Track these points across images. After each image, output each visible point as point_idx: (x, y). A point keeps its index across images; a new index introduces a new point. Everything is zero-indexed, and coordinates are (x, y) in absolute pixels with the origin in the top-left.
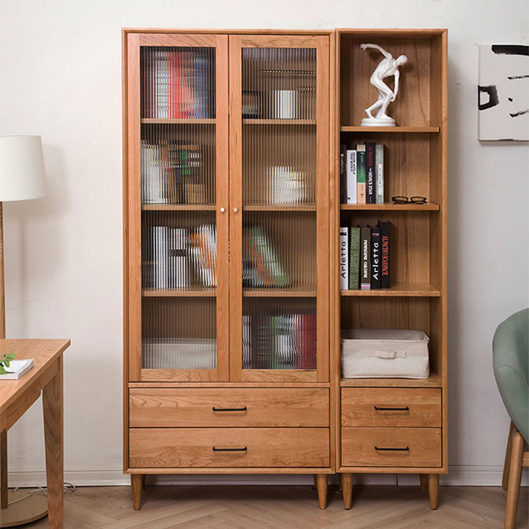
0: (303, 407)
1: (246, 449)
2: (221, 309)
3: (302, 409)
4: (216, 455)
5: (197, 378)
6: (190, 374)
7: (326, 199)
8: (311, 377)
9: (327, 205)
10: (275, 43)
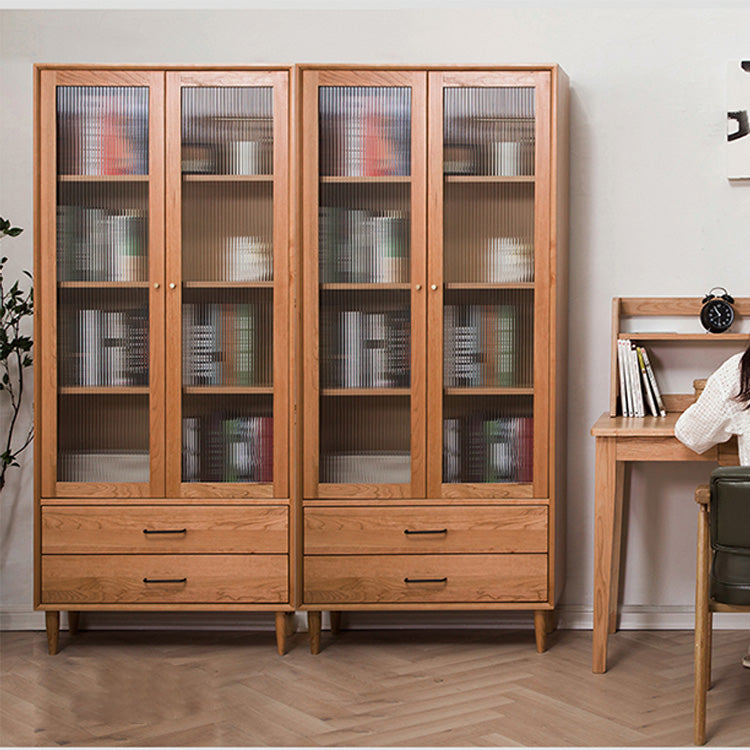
0: (515, 528)
1: (445, 580)
2: (416, 410)
3: (516, 531)
4: (408, 588)
5: (387, 494)
6: (378, 489)
7: (546, 273)
8: (526, 492)
9: (547, 280)
10: (484, 80)
